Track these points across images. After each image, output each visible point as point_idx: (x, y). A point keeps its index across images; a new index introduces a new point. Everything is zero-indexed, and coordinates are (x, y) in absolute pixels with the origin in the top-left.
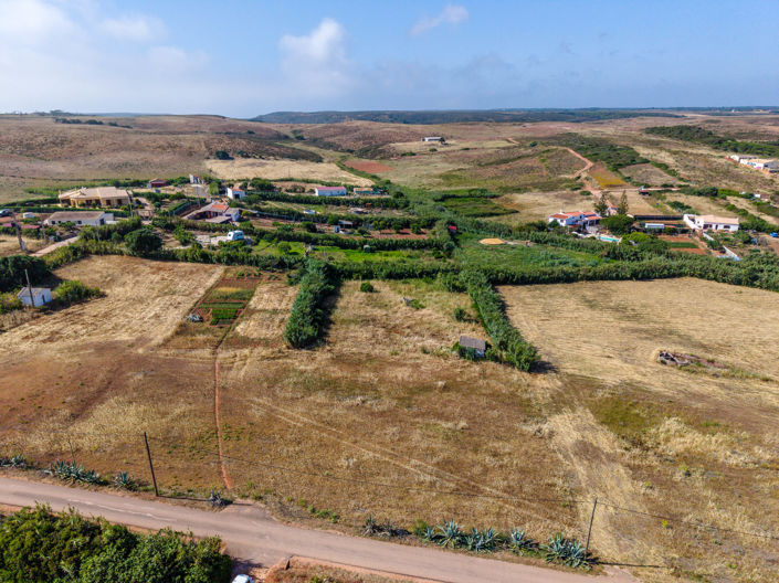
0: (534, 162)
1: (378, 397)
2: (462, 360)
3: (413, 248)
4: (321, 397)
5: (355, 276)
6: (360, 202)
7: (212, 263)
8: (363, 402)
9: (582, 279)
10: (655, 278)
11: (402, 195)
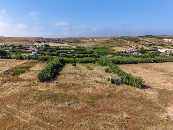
0: (116, 42)
1: (77, 102)
2: (113, 84)
3: (88, 57)
4: (46, 103)
5: (70, 62)
6: (73, 49)
7: (23, 59)
8: (69, 105)
9: (139, 63)
10: (160, 62)
11: (84, 48)
